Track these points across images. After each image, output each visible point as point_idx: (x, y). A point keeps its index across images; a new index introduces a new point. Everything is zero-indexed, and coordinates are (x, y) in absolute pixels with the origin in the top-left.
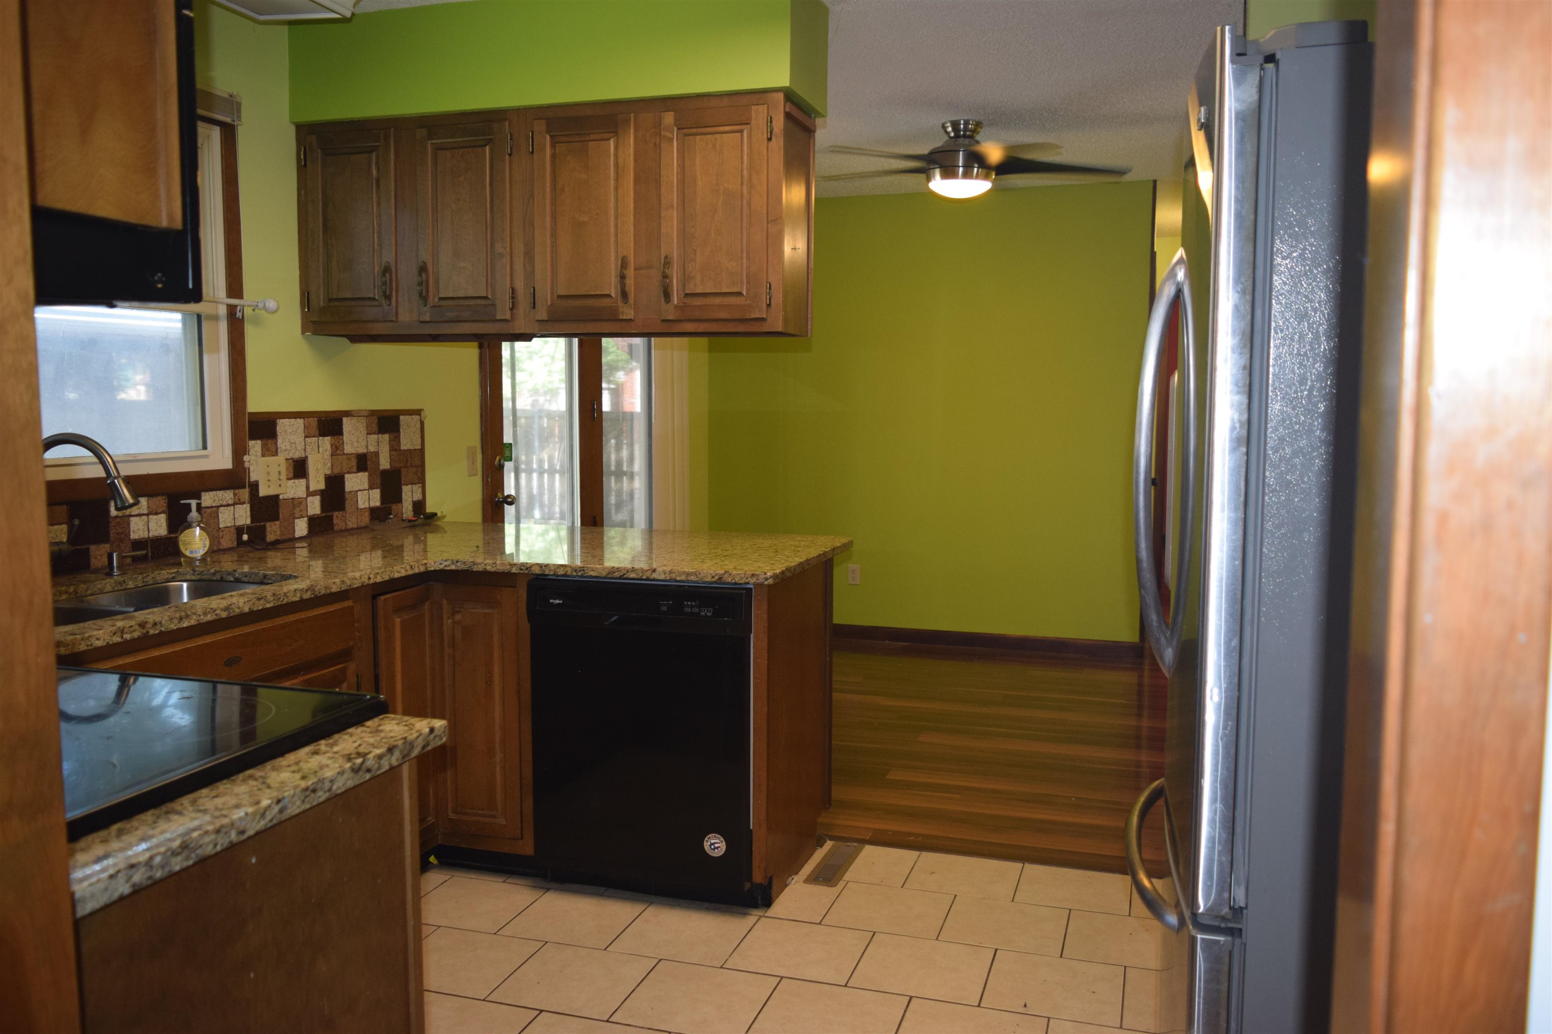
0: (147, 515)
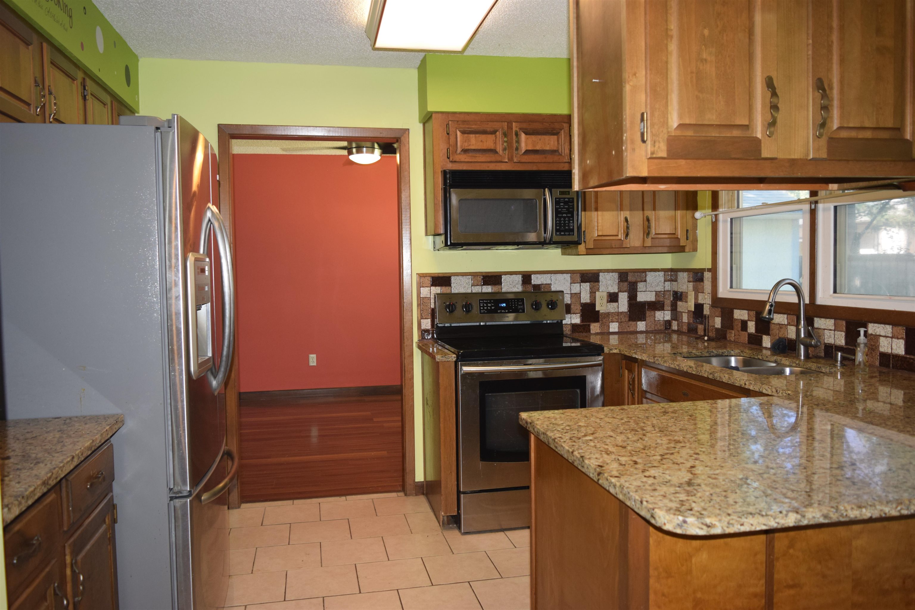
0: (892, 338)
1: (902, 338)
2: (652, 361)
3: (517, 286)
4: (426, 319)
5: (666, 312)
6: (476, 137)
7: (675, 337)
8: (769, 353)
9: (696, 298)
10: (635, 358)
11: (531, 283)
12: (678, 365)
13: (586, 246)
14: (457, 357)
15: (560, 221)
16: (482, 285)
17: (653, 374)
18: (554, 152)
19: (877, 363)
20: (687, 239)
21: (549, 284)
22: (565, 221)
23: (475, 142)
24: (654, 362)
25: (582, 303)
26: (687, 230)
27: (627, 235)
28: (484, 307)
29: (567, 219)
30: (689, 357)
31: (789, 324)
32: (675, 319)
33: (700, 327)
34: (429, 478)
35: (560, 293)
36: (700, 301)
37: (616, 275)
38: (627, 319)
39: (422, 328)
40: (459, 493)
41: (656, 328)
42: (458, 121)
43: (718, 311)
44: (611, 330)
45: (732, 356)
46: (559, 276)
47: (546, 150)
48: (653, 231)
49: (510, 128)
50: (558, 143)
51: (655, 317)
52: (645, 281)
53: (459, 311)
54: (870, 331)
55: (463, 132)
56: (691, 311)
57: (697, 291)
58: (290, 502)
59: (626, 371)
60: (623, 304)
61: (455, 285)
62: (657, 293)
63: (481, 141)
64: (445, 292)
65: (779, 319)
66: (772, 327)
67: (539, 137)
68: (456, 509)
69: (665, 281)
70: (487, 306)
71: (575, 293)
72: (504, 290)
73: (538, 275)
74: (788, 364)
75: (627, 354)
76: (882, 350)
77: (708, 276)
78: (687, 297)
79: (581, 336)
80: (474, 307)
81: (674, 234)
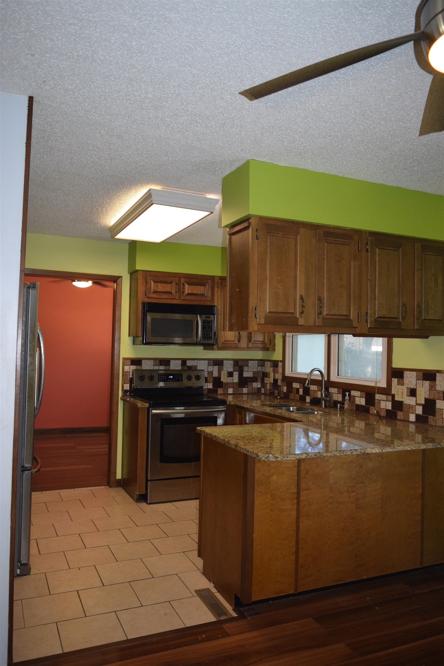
1: (364, 397)
2: (252, 408)
3: (178, 366)
4: (127, 384)
5: (258, 383)
6: (161, 285)
7: (263, 397)
8: (309, 405)
9: (274, 376)
10: (243, 407)
11: (186, 365)
12: (265, 410)
13: (217, 346)
14: (149, 405)
15: (205, 332)
16: (159, 366)
17: (252, 415)
18: (203, 295)
19: (355, 409)
20: (270, 344)
21: (196, 366)
22: (207, 332)
23: (161, 287)
24: (253, 409)
25: (214, 377)
26: (270, 340)
27: (239, 341)
28: (160, 378)
29: (208, 331)
30: (270, 406)
31: (318, 390)
32: (263, 387)
33: (276, 391)
34: (125, 477)
35: (202, 371)
36: (276, 377)
37: (232, 362)
38: (238, 387)
39: (124, 389)
40: (147, 480)
41: (253, 392)
42: (152, 276)
43: (285, 383)
44: (229, 392)
45: (291, 406)
46: (202, 362)
47: (199, 294)
48: (253, 340)
49: (180, 281)
50: (205, 290)
51: (252, 386)
52: (248, 366)
53: (146, 380)
54: (352, 394)
55: (155, 282)
56: (272, 383)
57: (275, 372)
58: (40, 492)
59: (238, 414)
60: (236, 378)
61: (144, 365)
62: (254, 372)
63: (164, 287)
64: (138, 369)
65: (313, 388)
66: (311, 392)
67: (195, 286)
68: (145, 491)
69: (258, 366)
70: (162, 377)
71: (210, 372)
72: (171, 368)
73: (190, 361)
74: (317, 410)
75: (239, 405)
76: (356, 403)
77: (280, 364)
78: (269, 375)
79: (213, 395)
80: (155, 378)
81: (264, 341)
